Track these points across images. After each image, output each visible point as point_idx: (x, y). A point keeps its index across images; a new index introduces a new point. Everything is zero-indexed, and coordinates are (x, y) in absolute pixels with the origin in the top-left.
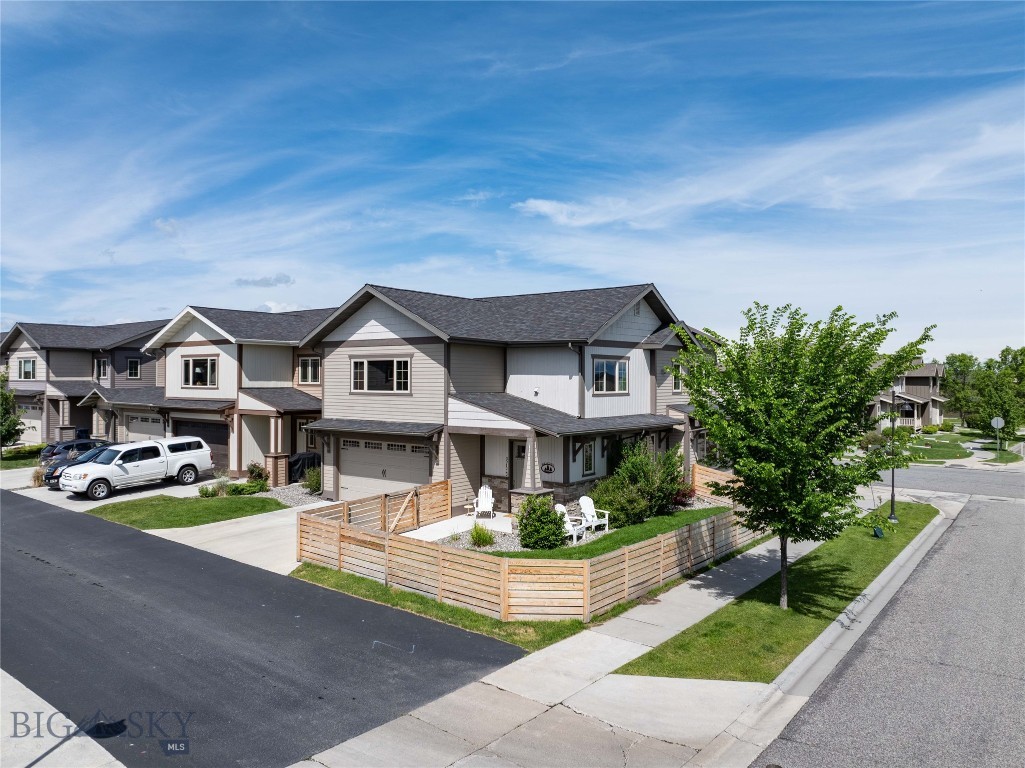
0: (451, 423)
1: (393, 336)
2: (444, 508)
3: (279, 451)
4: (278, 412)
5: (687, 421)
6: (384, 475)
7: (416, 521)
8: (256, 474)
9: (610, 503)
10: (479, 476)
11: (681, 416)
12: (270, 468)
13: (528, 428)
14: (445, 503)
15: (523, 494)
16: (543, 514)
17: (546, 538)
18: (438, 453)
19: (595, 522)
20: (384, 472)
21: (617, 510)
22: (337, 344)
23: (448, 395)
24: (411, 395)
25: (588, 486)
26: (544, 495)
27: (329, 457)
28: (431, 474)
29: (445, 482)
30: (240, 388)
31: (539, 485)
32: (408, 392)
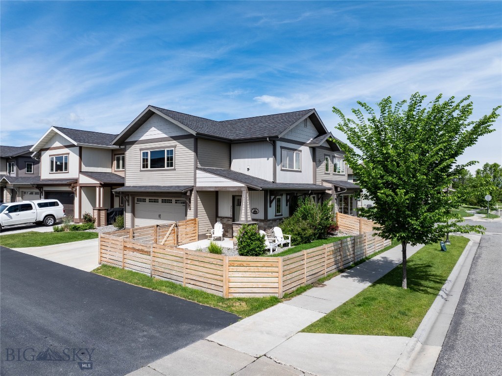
0: (198, 185)
1: (164, 136)
2: (194, 235)
3: (101, 206)
4: (101, 184)
5: (333, 188)
6: (160, 217)
7: (176, 242)
8: (88, 219)
9: (292, 231)
10: (215, 217)
11: (329, 185)
12: (96, 216)
13: (243, 185)
14: (194, 232)
15: (240, 224)
16: (252, 235)
17: (253, 249)
18: (190, 203)
19: (283, 241)
20: (160, 216)
21: (296, 234)
22: (133, 143)
23: (197, 168)
24: (175, 170)
25: (278, 221)
26: (253, 224)
27: (129, 208)
28: (186, 215)
29: (195, 220)
30: (81, 172)
31: (250, 219)
32: (173, 168)
